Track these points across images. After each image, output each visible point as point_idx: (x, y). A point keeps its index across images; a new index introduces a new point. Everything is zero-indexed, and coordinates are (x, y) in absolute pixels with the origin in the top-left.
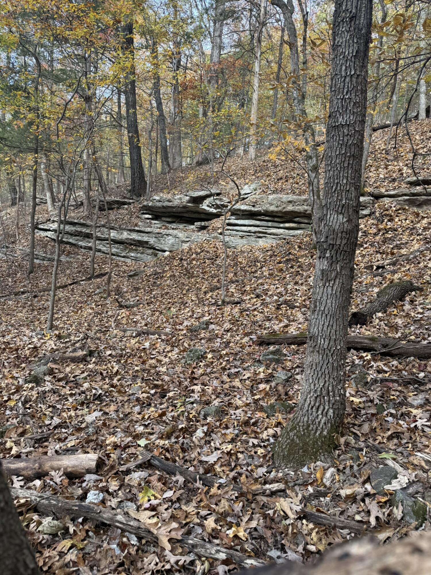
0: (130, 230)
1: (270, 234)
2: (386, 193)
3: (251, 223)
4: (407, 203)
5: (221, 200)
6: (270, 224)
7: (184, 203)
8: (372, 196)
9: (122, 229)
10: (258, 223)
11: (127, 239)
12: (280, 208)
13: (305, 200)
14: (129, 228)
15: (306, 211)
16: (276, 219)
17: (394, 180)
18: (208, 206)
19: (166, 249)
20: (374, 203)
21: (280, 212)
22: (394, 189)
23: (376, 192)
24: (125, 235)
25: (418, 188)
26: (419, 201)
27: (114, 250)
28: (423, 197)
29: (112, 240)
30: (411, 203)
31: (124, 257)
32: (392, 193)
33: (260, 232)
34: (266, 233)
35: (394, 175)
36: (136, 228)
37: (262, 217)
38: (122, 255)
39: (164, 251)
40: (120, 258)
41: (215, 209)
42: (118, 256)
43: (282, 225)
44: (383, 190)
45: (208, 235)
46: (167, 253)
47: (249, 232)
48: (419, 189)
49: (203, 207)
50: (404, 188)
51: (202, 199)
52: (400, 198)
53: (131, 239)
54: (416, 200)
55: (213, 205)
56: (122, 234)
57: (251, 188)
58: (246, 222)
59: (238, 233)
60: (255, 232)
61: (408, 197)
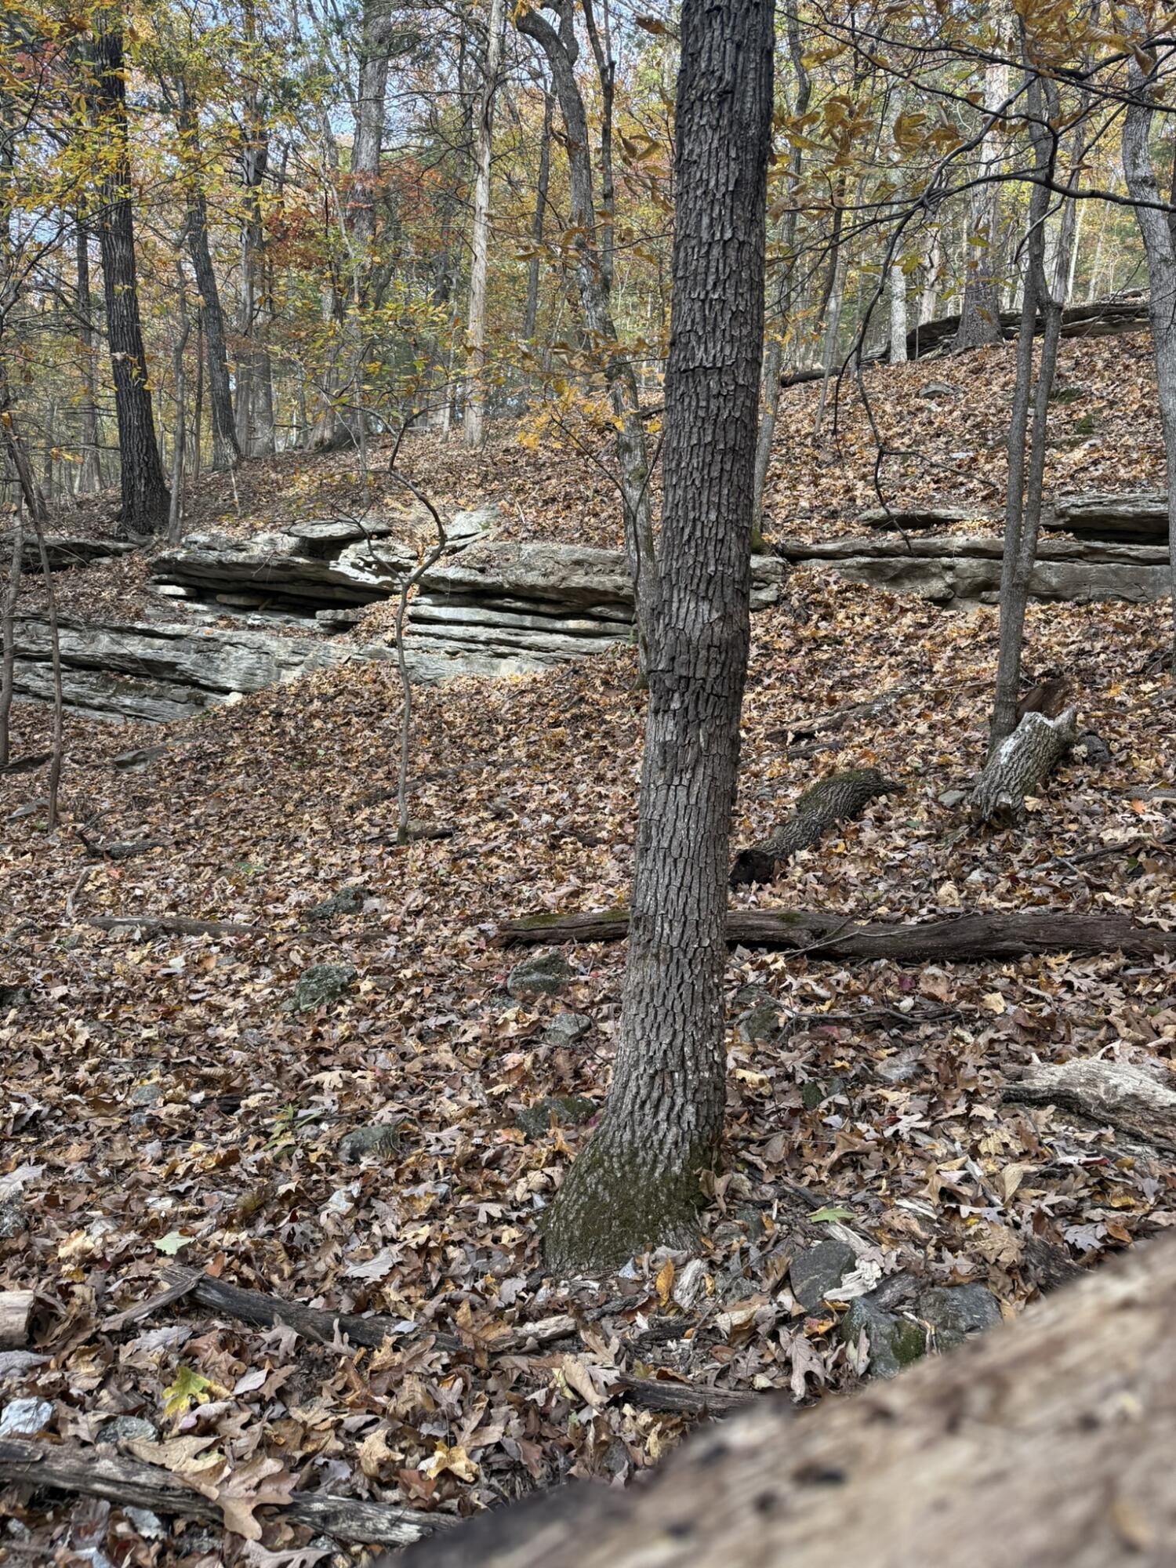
0: (119, 630)
1: (529, 648)
2: (815, 548)
3: (477, 618)
4: (866, 572)
5: (389, 549)
6: (528, 621)
7: (284, 556)
8: (782, 555)
9: (95, 627)
10: (496, 617)
11: (108, 655)
12: (553, 579)
13: (617, 561)
14: (117, 624)
15: (620, 588)
16: (543, 608)
17: (834, 515)
18: (354, 565)
19: (232, 684)
20: (786, 573)
21: (554, 588)
22: (835, 538)
23: (792, 543)
24: (104, 645)
25: (891, 535)
26: (894, 568)
27: (70, 689)
28: (903, 559)
29: (64, 659)
30: (875, 572)
31: (100, 708)
32: (830, 547)
33: (501, 642)
34: (517, 645)
35: (834, 501)
36: (139, 625)
37: (507, 602)
38: (96, 702)
39: (227, 691)
40: (89, 712)
41: (376, 574)
42: (83, 705)
43: (559, 625)
44: (807, 540)
45: (355, 648)
46: (233, 699)
47: (472, 640)
48: (892, 538)
49: (340, 569)
50: (858, 536)
51: (335, 546)
52: (848, 562)
53: (122, 656)
54: (887, 565)
55: (368, 565)
56: (93, 640)
57: (475, 520)
58: (464, 613)
59: (440, 643)
60: (488, 642)
61: (868, 560)
